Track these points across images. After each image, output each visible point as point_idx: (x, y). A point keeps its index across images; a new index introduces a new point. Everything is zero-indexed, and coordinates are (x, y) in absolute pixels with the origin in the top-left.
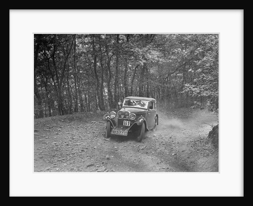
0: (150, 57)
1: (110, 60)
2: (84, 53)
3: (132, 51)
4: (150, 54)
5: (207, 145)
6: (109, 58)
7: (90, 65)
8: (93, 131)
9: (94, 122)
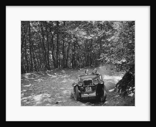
0: (78, 36)
1: (53, 37)
2: (36, 32)
3: (66, 33)
4: (78, 34)
5: (115, 93)
6: (52, 36)
7: (40, 40)
8: (42, 84)
9: (43, 78)
